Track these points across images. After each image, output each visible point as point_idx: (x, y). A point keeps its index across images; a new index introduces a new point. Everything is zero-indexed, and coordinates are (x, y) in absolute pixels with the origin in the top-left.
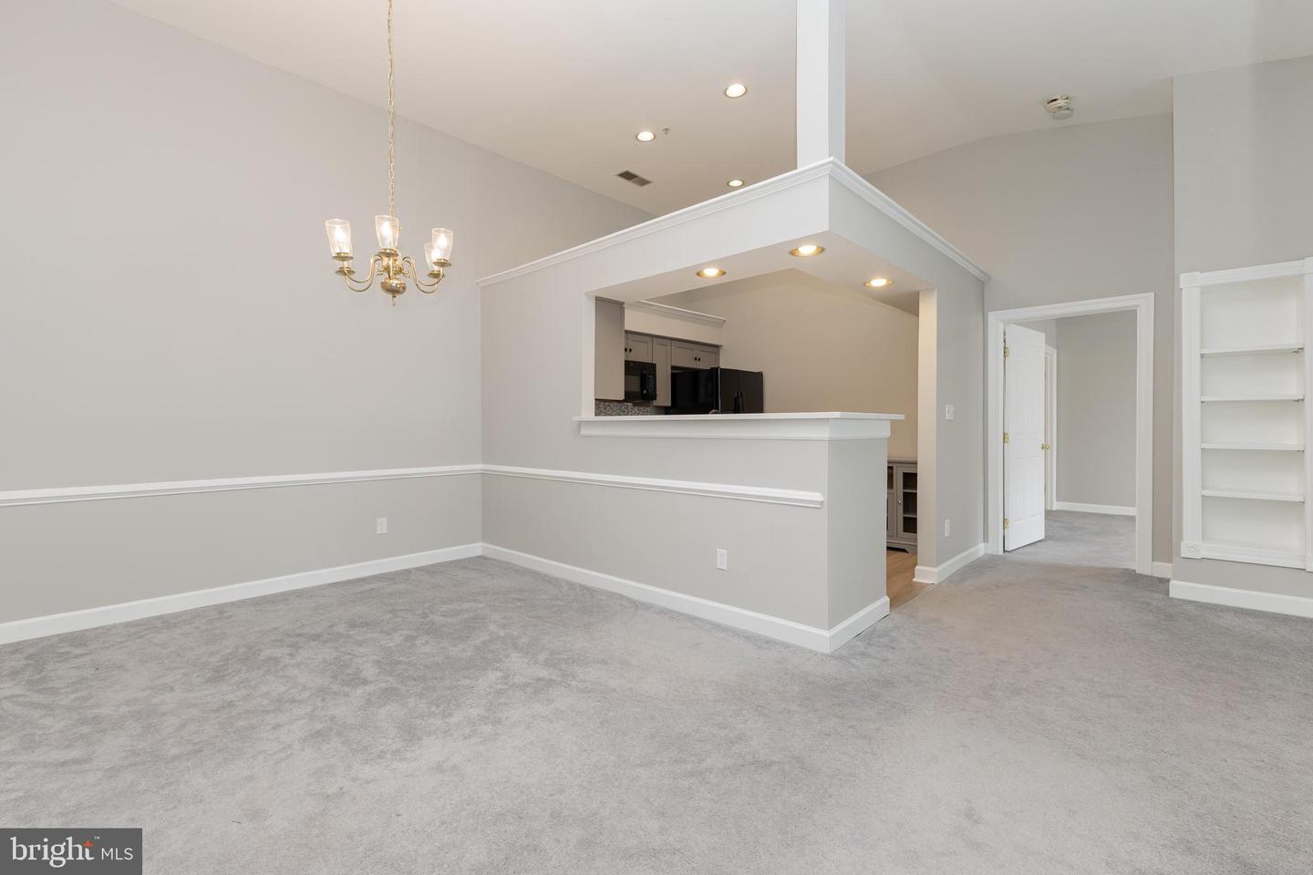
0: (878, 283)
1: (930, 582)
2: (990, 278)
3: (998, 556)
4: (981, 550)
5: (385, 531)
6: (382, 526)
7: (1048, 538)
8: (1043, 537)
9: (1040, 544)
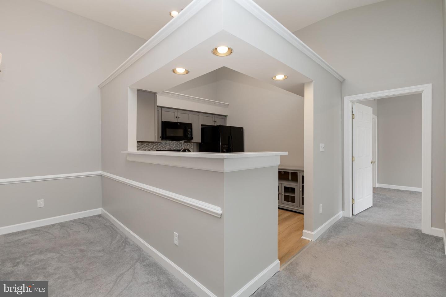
0: (280, 77)
1: (310, 240)
2: (344, 80)
3: (349, 218)
4: (341, 214)
5: (43, 205)
6: (41, 203)
7: (374, 205)
8: (372, 205)
9: (370, 210)
